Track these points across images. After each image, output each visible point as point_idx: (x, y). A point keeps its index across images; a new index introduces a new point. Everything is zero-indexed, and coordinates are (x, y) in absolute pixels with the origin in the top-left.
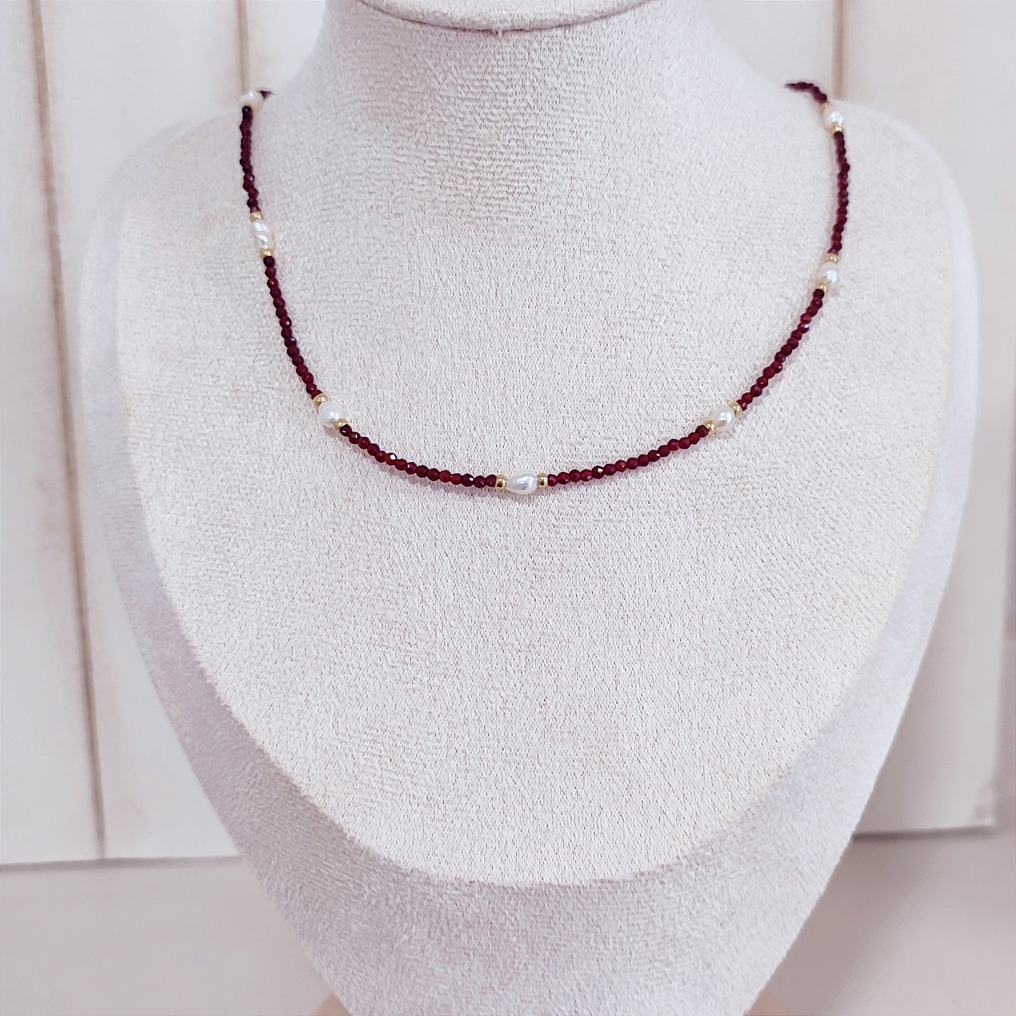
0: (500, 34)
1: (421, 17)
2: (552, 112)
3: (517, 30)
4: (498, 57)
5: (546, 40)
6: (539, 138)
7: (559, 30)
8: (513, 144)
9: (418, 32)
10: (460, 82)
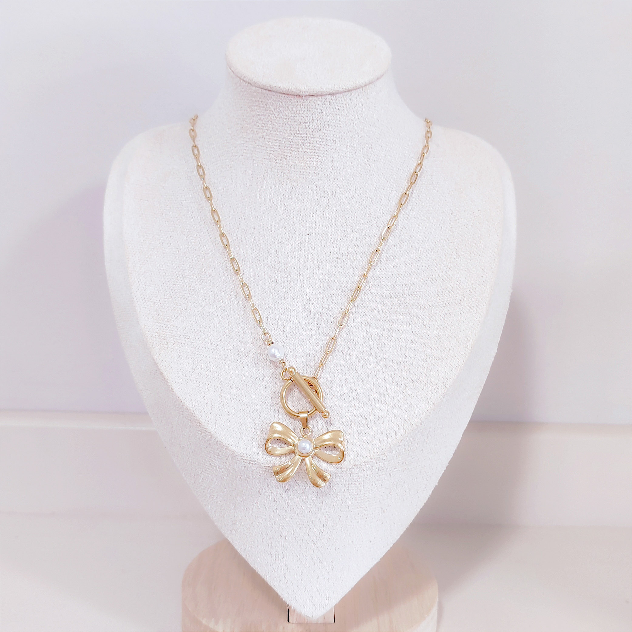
0: (303, 97)
1: (269, 88)
2: (325, 132)
3: (311, 95)
4: (302, 106)
5: (324, 100)
6: (318, 143)
7: (329, 95)
8: (308, 145)
9: (268, 95)
10: (285, 117)
